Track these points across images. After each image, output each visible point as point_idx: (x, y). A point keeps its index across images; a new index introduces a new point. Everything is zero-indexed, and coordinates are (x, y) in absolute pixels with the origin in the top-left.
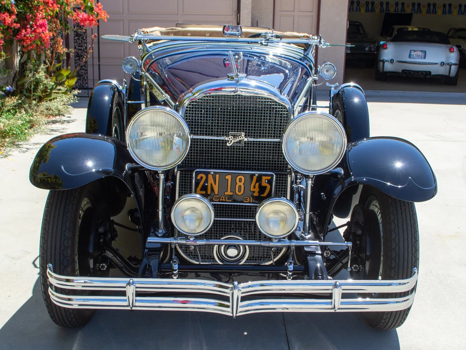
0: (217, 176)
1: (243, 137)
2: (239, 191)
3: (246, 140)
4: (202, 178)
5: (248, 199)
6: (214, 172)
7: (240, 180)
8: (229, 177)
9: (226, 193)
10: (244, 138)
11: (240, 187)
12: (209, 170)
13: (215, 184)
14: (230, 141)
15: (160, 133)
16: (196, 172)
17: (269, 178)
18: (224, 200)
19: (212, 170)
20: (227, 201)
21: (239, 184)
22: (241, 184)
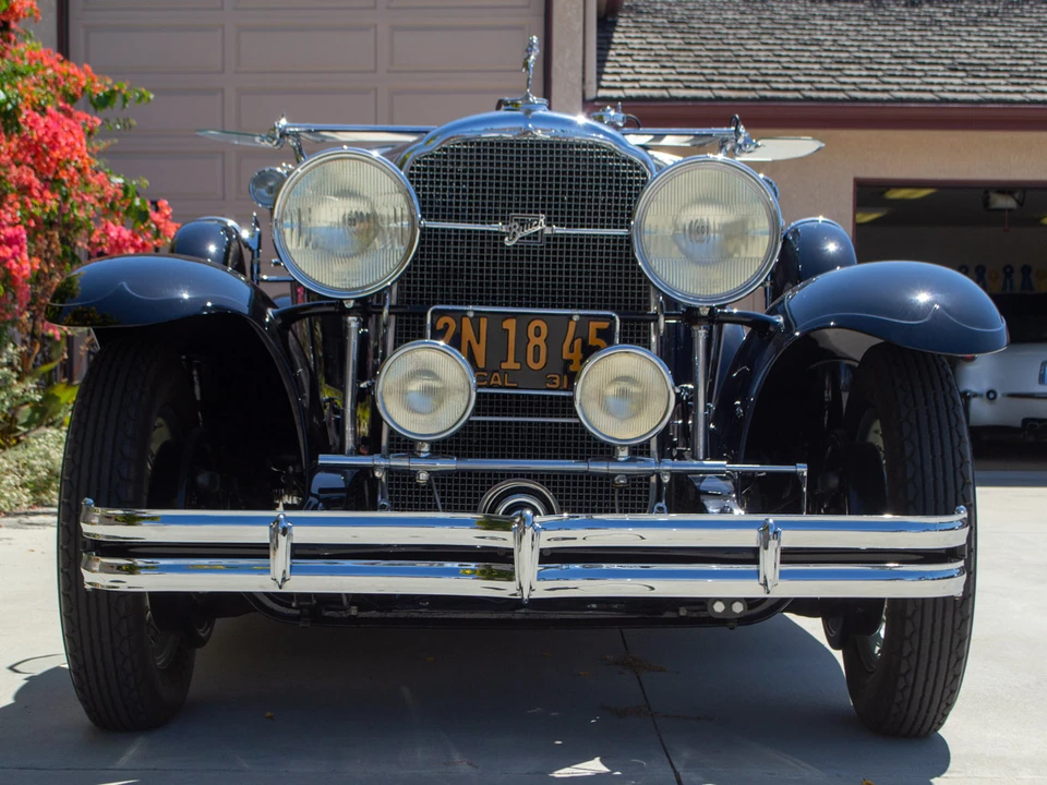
0: (484, 323)
1: (541, 225)
2: (536, 360)
3: (548, 231)
4: (447, 326)
5: (557, 381)
6: (475, 312)
7: (537, 334)
8: (510, 325)
9: (504, 366)
10: (544, 226)
11: (537, 348)
12: (465, 308)
13: (478, 342)
14: (513, 233)
15: (350, 219)
16: (433, 313)
17: (605, 325)
18: (499, 383)
19: (471, 307)
20: (507, 384)
21: (534, 341)
22: (540, 341)
